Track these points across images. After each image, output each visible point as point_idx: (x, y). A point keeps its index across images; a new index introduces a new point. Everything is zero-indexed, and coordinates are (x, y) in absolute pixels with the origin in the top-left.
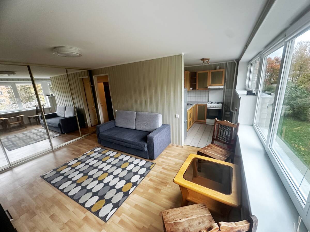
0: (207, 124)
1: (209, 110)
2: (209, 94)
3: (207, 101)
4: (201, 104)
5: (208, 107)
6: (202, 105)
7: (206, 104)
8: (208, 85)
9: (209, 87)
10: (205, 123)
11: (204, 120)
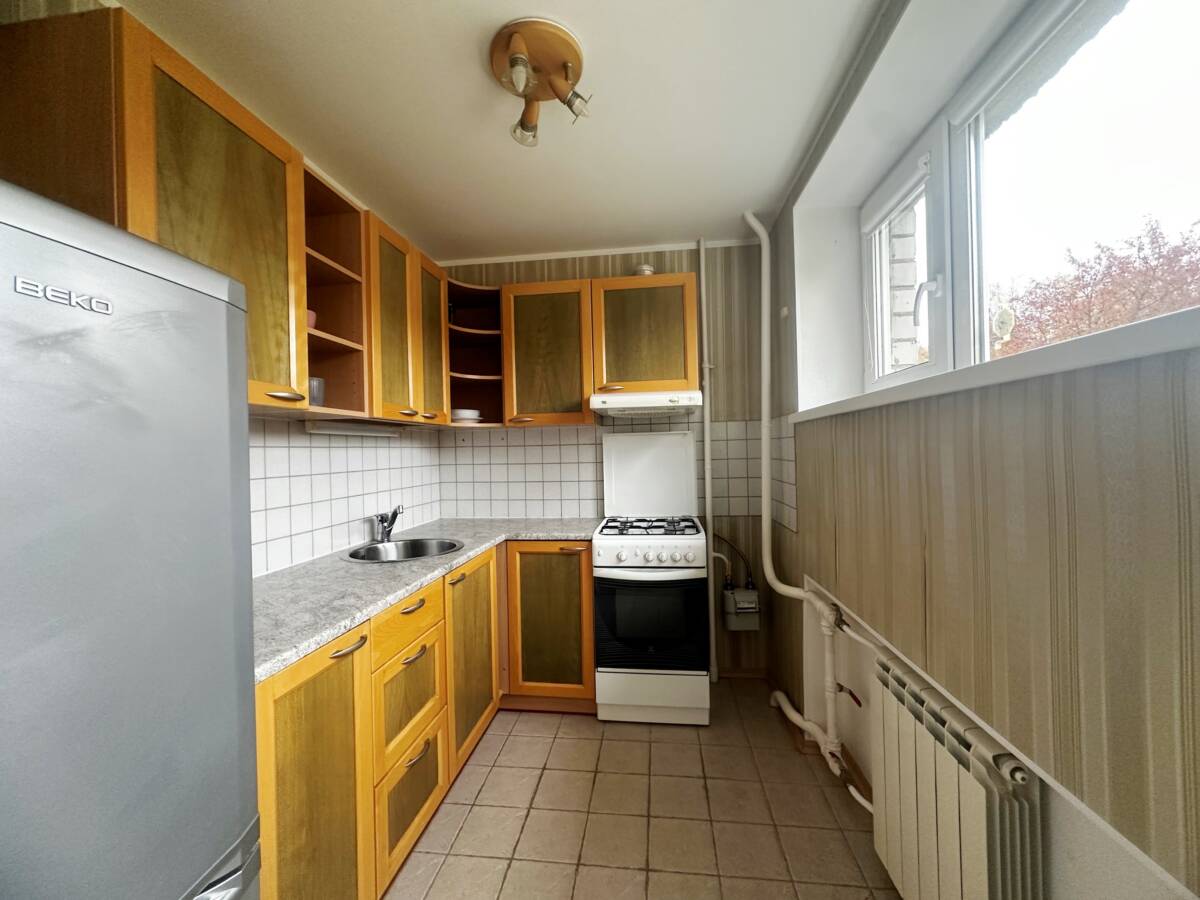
0: (601, 716)
1: (607, 589)
2: (599, 463)
3: (589, 511)
4: (542, 535)
5: (597, 561)
6: (555, 548)
7: (582, 535)
8: (588, 388)
9: (597, 402)
10: (587, 710)
11: (580, 682)
